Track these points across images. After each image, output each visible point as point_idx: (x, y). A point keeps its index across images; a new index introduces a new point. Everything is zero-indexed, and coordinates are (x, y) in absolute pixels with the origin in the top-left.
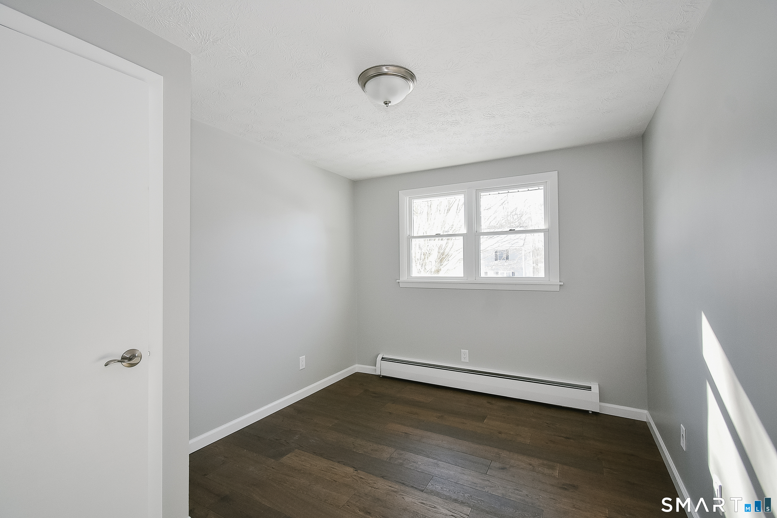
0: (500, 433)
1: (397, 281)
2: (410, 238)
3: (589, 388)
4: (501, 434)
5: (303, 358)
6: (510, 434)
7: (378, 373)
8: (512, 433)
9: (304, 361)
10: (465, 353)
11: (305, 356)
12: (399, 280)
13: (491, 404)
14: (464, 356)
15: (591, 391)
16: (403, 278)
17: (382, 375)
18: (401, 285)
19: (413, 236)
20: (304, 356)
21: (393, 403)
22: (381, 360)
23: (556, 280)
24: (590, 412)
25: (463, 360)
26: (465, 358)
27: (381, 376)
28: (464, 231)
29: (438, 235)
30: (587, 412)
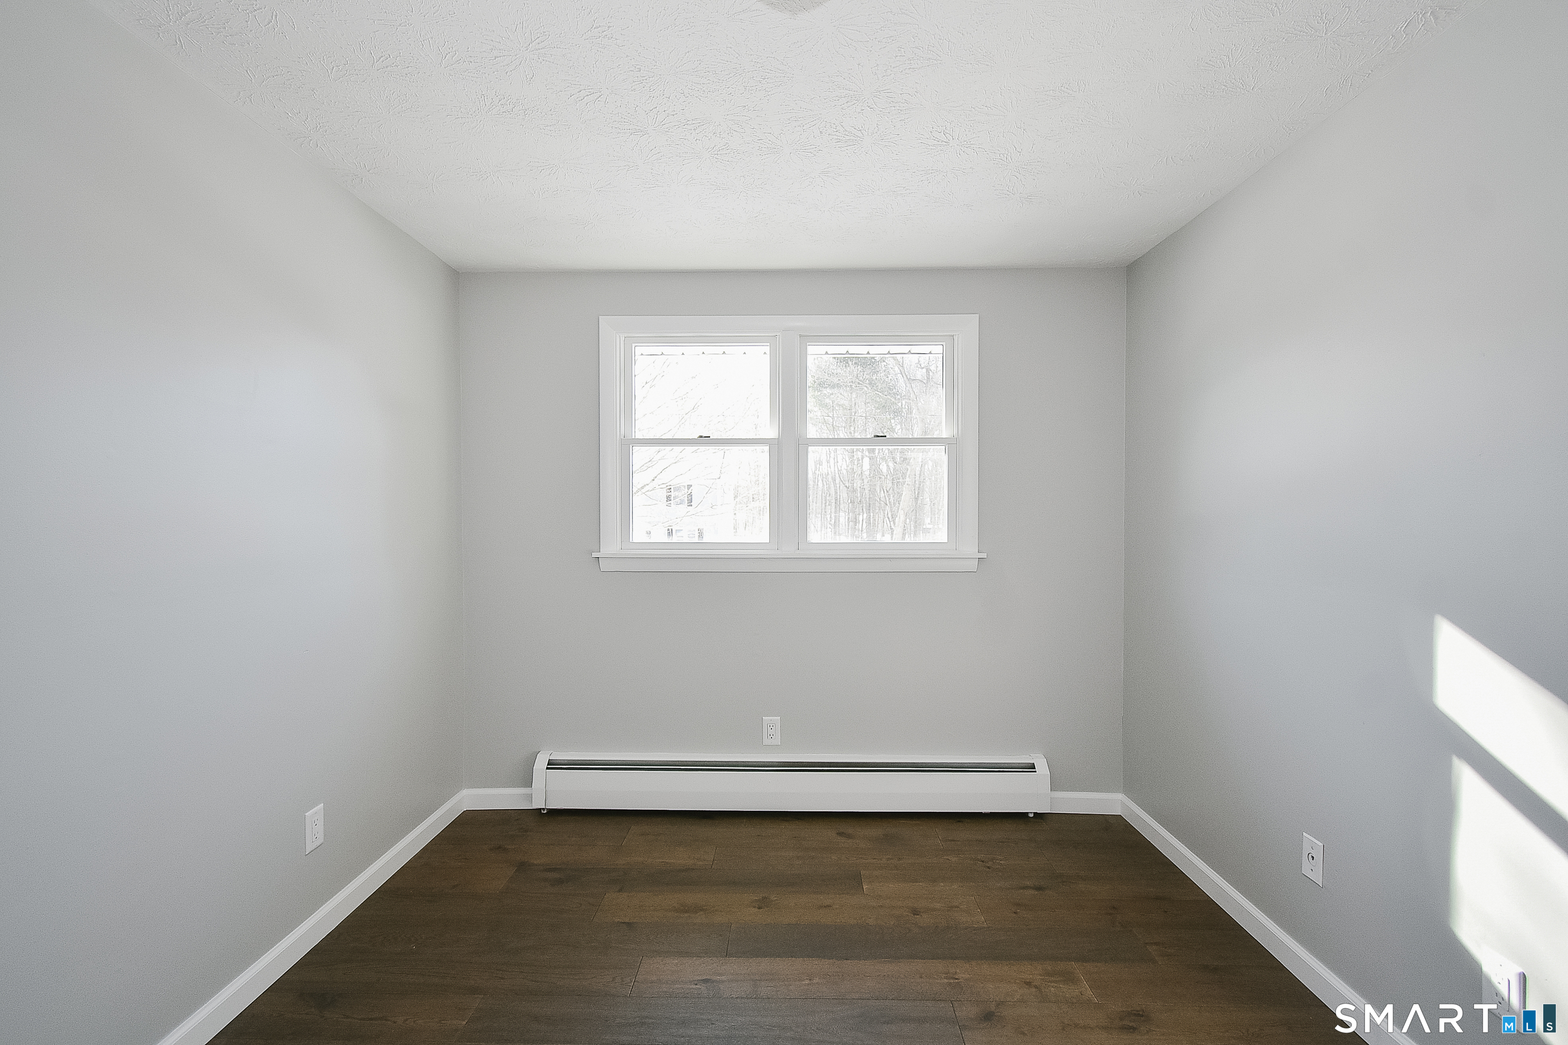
0: (915, 912)
1: (595, 555)
2: (628, 443)
3: (1032, 767)
4: (918, 915)
5: (315, 815)
6: (934, 910)
7: (538, 804)
8: (938, 906)
9: (321, 823)
10: (772, 721)
11: (323, 804)
12: (600, 552)
13: (849, 836)
14: (770, 732)
15: (1036, 772)
16: (610, 547)
17: (547, 809)
18: (604, 565)
19: (633, 437)
20: (321, 805)
21: (620, 890)
22: (547, 768)
23: (970, 549)
24: (1031, 815)
25: (766, 741)
26: (772, 736)
27: (545, 812)
28: (771, 432)
29: (704, 440)
30: (1025, 815)
